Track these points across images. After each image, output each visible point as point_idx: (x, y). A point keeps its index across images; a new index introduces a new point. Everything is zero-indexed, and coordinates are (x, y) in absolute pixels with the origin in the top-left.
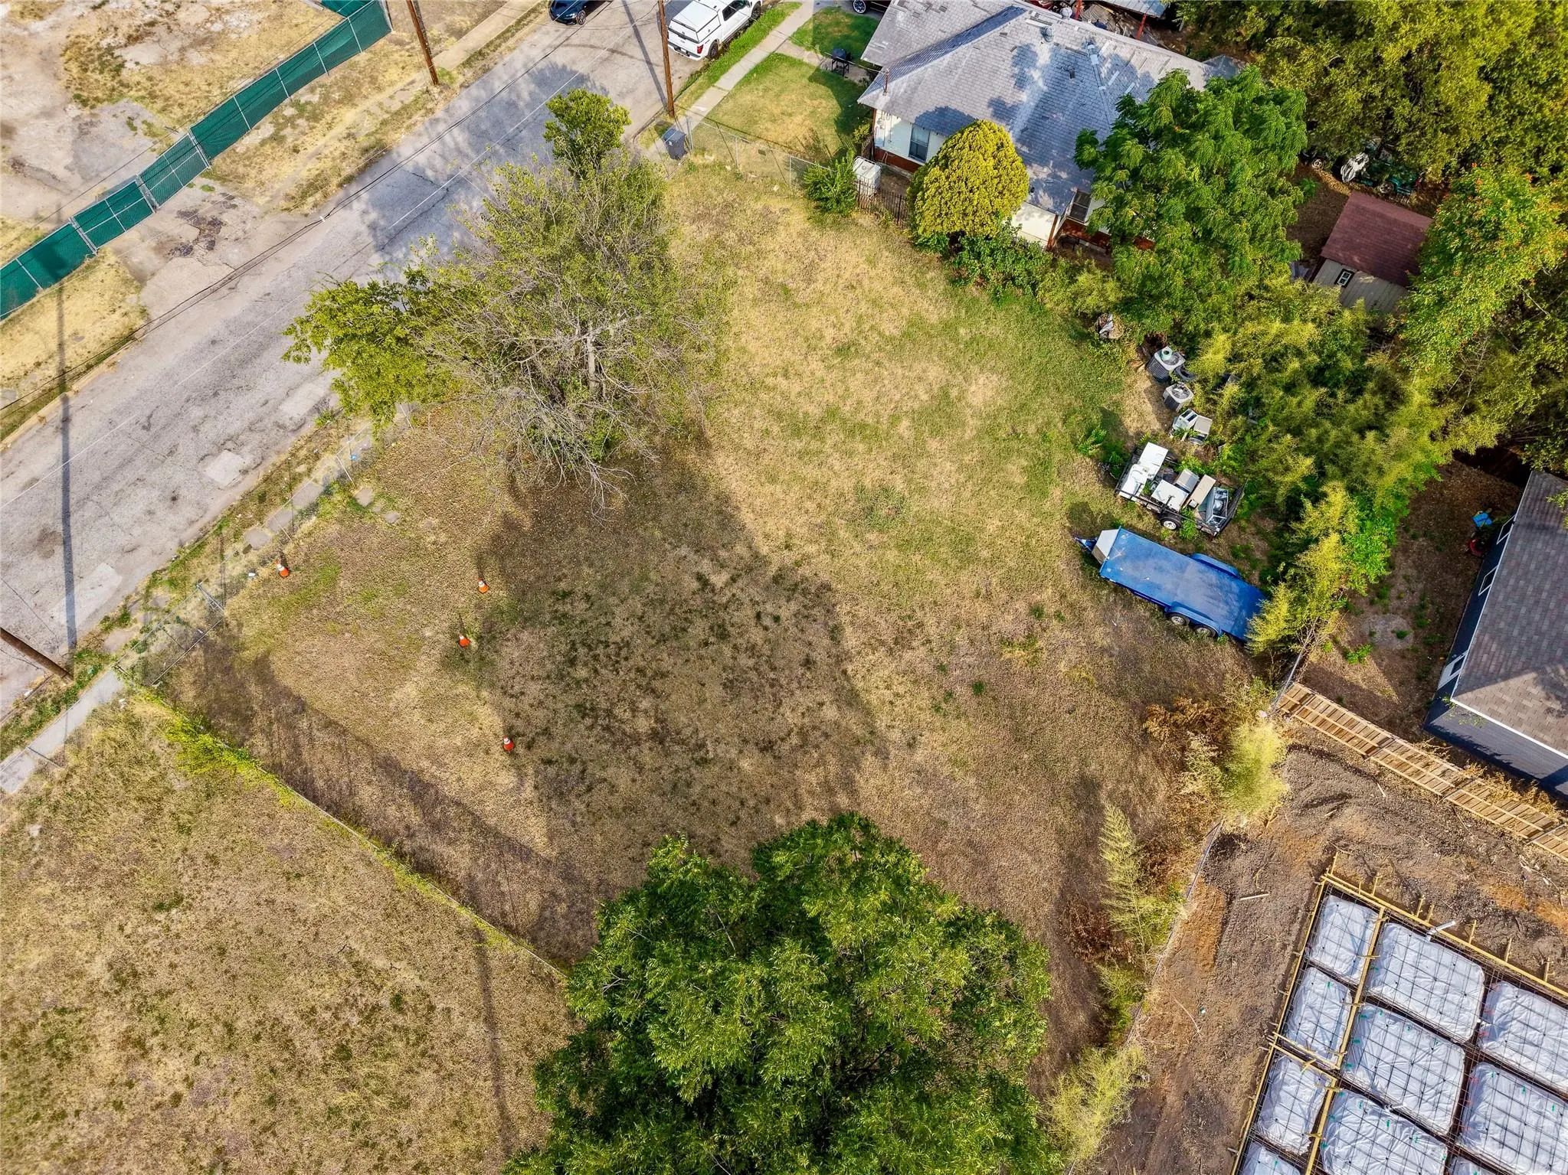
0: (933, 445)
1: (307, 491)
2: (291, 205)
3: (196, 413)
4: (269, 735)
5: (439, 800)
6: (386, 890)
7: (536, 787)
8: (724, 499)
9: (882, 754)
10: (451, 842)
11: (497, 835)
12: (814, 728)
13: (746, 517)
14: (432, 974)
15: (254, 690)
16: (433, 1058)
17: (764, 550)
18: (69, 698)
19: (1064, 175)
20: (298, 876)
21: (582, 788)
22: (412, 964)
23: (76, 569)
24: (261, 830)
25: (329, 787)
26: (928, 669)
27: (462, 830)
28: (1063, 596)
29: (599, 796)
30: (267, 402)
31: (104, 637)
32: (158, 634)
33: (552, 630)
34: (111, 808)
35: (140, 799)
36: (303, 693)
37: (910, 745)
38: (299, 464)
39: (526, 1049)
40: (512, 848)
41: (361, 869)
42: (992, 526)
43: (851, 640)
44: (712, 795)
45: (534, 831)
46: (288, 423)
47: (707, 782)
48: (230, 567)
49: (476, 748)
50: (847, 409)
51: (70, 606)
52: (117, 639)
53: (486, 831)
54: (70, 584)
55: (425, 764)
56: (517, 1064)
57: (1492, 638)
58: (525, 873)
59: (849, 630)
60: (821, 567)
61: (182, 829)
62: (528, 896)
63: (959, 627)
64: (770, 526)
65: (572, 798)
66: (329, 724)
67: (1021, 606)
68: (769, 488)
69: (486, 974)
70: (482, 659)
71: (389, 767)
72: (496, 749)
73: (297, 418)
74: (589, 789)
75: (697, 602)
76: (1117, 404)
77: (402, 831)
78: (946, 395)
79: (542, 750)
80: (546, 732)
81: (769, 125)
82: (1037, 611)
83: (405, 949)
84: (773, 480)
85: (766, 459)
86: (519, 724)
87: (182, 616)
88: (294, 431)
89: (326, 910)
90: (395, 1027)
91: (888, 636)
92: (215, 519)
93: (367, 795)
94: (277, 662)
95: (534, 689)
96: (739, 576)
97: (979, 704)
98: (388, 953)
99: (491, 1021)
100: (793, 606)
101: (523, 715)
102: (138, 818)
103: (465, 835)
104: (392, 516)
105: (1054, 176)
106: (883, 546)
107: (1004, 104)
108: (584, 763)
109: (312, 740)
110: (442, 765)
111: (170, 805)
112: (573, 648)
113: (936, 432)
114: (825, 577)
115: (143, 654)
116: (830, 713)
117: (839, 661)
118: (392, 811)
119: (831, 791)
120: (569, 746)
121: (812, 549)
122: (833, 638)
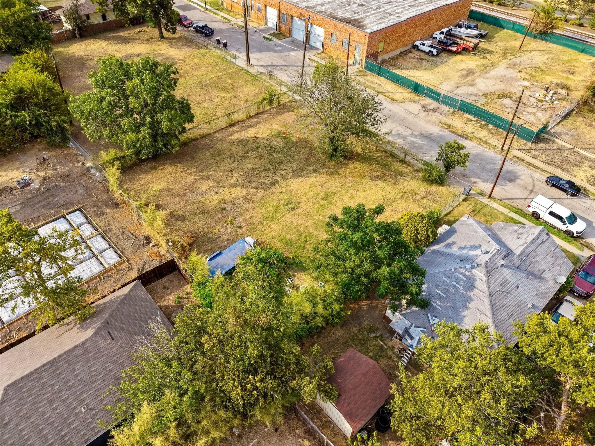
2: (443, 123)
4: (275, 111)
7: (243, 139)
8: (309, 177)
11: (236, 133)
13: (301, 180)
15: (287, 110)
25: (258, 116)
27: (240, 129)
29: (236, 146)
33: (282, 146)
36: (283, 115)
37: (216, 192)
40: (232, 134)
43: (252, 190)
45: (233, 137)
49: (257, 133)
55: (257, 127)
58: (225, 135)
59: (255, 191)
60: (277, 190)
62: (220, 135)
64: (295, 183)
65: (238, 143)
66: (274, 117)
67: (244, 224)
68: (308, 185)
69: (209, 129)
70: (279, 136)
71: (259, 123)
72: (255, 136)
75: (278, 168)
77: (244, 123)
79: (252, 141)
80: (256, 142)
82: (240, 227)
84: (311, 186)
85: (319, 187)
91: (249, 197)
93: (254, 120)
94: (292, 113)
95: (267, 142)
96: (282, 176)
97: (219, 208)
101: (262, 140)
106: (278, 203)
108: (245, 146)
109: (270, 115)
112: (275, 148)
114: (273, 190)
116: (234, 182)
117: (247, 187)
118: (249, 122)
120: (250, 144)
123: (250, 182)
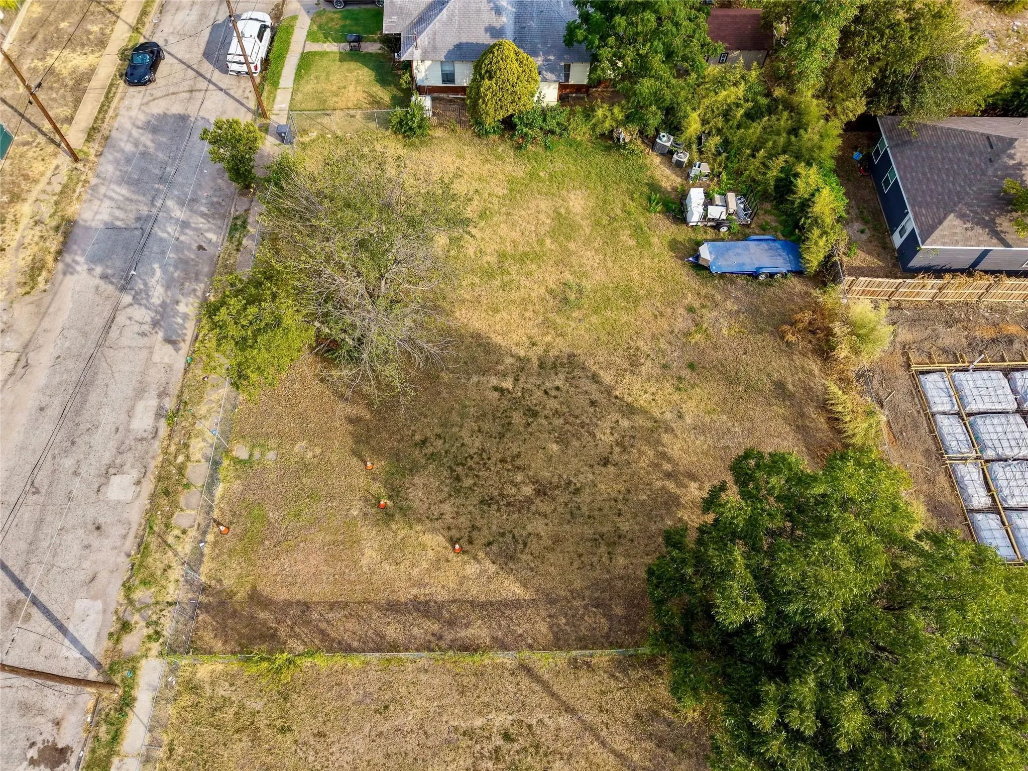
0: (572, 246)
1: (198, 472)
2: (27, 289)
3: (68, 463)
4: (297, 636)
5: (441, 606)
6: (448, 679)
7: (494, 563)
8: (477, 336)
9: (669, 430)
10: (467, 626)
11: (492, 604)
12: (623, 437)
13: (498, 340)
14: (515, 708)
15: (263, 615)
16: (553, 752)
17: (522, 353)
18: (127, 702)
19: (552, 58)
20: (386, 707)
21: (521, 546)
22: (498, 710)
23: (58, 616)
24: (339, 696)
25: (364, 643)
26: (659, 371)
27: (468, 615)
28: (699, 294)
29: (534, 546)
30: (117, 430)
31: (119, 647)
32: (162, 621)
33: (431, 467)
34: (221, 750)
35: (237, 731)
36: (300, 597)
37: (680, 417)
38: (176, 457)
39: (602, 711)
40: (506, 605)
41: (423, 677)
42: (635, 274)
43: (607, 377)
44: (596, 506)
45: (512, 589)
46: (145, 435)
47: (588, 500)
48: (179, 549)
49: (438, 563)
50: (509, 249)
51: (75, 642)
52: (130, 643)
53: (483, 606)
54: (62, 629)
55: (415, 591)
56: (602, 723)
57: (920, 207)
58: (525, 615)
59: (601, 373)
60: (561, 346)
61: (284, 730)
62: (537, 626)
63: (658, 340)
64: (515, 338)
65: (519, 555)
66: (332, 606)
67: (681, 310)
68: (498, 317)
69: (546, 687)
70: (401, 509)
71: (393, 607)
72: (451, 556)
73: (149, 428)
74: (525, 545)
75: (505, 404)
76: (652, 177)
77: (432, 638)
78: (559, 214)
79: (480, 540)
80: (474, 527)
81: (335, 99)
82: (691, 310)
83: (487, 705)
84: (496, 311)
85: (484, 300)
86: (453, 532)
87: (170, 600)
88: (153, 438)
89: (420, 716)
90: (517, 752)
91: (625, 364)
92: (140, 525)
93: (392, 631)
94: (265, 588)
95: (447, 508)
96: (518, 375)
97: (698, 375)
98: (479, 713)
99: (569, 710)
100: (562, 376)
101: (452, 526)
102: (246, 743)
103: (473, 617)
104: (271, 455)
105: (546, 60)
106: (586, 316)
107: (494, 28)
108: (511, 532)
109: (328, 622)
110: (425, 586)
111: (262, 722)
112: (453, 470)
113: (568, 238)
114: (568, 350)
115: (161, 640)
116: (625, 423)
117: (609, 393)
118: (415, 631)
119: (658, 466)
120: (494, 528)
121: (548, 338)
122: (596, 382)
123: (593, 403)
